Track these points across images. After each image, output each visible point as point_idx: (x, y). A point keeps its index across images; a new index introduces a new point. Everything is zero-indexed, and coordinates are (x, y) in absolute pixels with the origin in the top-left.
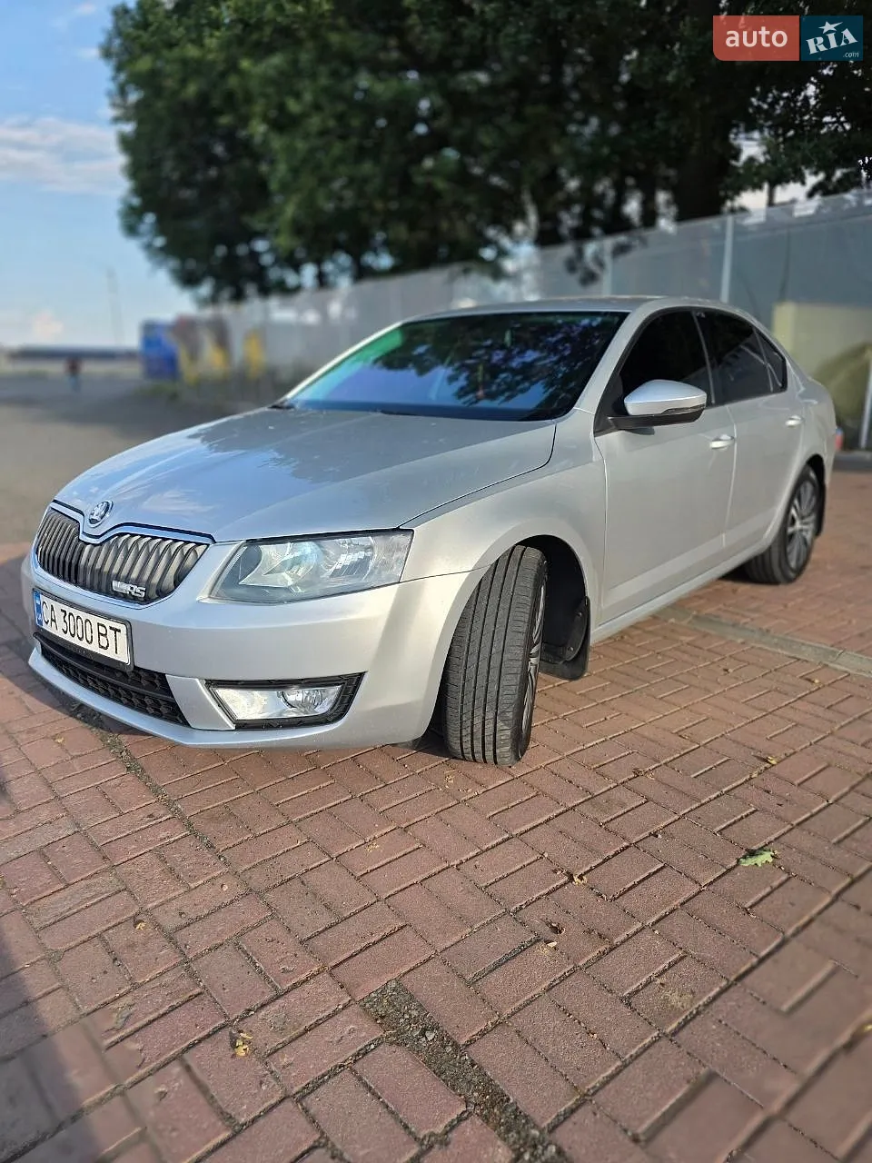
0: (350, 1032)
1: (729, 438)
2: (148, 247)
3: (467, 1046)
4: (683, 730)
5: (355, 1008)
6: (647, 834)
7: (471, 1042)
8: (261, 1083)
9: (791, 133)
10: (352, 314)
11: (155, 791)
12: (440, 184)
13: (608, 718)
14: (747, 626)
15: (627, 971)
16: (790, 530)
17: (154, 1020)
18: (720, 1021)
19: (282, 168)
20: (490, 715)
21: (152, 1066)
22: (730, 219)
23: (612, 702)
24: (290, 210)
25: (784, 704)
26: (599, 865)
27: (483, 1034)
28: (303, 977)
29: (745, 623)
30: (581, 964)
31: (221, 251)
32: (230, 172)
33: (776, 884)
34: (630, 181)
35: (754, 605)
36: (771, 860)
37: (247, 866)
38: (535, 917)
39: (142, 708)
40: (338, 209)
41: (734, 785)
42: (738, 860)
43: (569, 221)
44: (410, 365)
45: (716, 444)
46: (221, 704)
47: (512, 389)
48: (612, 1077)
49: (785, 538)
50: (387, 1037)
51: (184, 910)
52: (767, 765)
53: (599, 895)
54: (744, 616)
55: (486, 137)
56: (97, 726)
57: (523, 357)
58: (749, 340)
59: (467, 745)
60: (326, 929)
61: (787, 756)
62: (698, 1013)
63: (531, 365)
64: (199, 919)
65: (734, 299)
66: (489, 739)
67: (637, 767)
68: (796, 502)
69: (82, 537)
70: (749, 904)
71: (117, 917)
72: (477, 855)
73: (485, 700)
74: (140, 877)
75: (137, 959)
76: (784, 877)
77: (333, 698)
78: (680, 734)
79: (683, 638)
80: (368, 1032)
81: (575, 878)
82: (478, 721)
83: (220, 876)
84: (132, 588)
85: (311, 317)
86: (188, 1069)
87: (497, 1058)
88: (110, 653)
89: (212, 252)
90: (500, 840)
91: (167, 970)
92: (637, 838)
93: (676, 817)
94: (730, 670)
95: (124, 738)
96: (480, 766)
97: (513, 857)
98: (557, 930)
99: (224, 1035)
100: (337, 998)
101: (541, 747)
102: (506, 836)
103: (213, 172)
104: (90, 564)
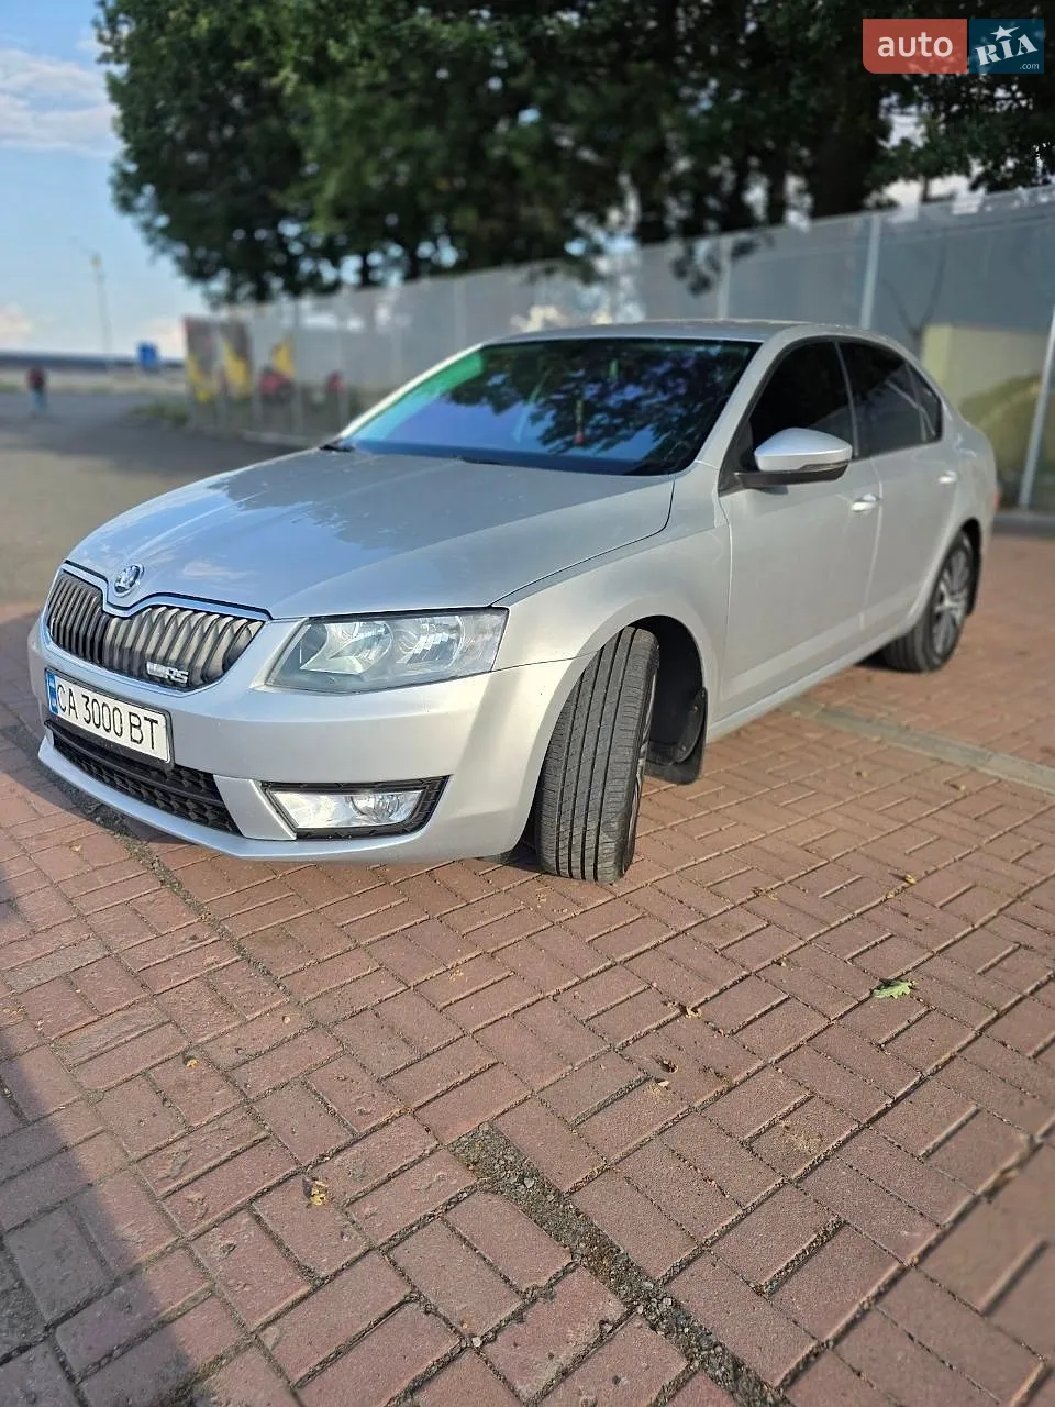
0: (439, 1180)
1: (874, 499)
2: (147, 227)
3: (571, 1193)
4: (809, 843)
5: (444, 1153)
6: (768, 962)
7: (576, 1189)
8: (342, 1234)
9: (955, 108)
10: (405, 321)
11: (198, 909)
12: (521, 160)
13: (723, 828)
14: (884, 721)
15: (749, 1112)
16: (938, 608)
17: (215, 1167)
18: (851, 1167)
19: (321, 133)
20: (592, 826)
21: (216, 1216)
22: (876, 218)
23: (728, 811)
24: (331, 188)
25: (924, 814)
26: (715, 996)
27: (589, 1180)
28: (383, 1119)
29: (883, 718)
30: (696, 1105)
31: (239, 234)
32: (250, 131)
33: (913, 1018)
34: (754, 162)
35: (892, 697)
36: (908, 991)
37: (311, 996)
38: (644, 1054)
39: (183, 813)
40: (389, 185)
41: (868, 906)
42: (872, 992)
43: (676, 211)
44: (484, 400)
45: (858, 506)
46: (279, 809)
47: (610, 434)
48: (732, 1226)
49: (932, 617)
50: (481, 1185)
51: (241, 1045)
52: (905, 884)
53: (715, 1029)
54: (880, 710)
55: (578, 101)
56: (120, 832)
57: (622, 393)
58: (897, 374)
59: (564, 860)
60: (406, 1066)
61: (928, 874)
62: (826, 1158)
63: (633, 405)
64: (258, 1055)
65: (879, 323)
66: (589, 853)
67: (757, 885)
68: (946, 575)
69: (107, 608)
70: (884, 1040)
71: (163, 1052)
72: (576, 984)
73: (587, 809)
74: (186, 1007)
75: (191, 1100)
76: (923, 1011)
77: (412, 805)
78: (807, 847)
79: (810, 735)
80: (461, 1179)
81: (689, 1011)
82: (578, 832)
83: (280, 1007)
84: (171, 672)
85: (355, 324)
86: (258, 1219)
87: (605, 1207)
88: (144, 749)
89: (229, 237)
90: (601, 967)
91: (226, 1113)
92: (758, 967)
93: (802, 943)
94: (864, 774)
95: (154, 846)
96: (576, 883)
97: (618, 987)
98: (668, 1068)
99: (297, 1183)
100: (421, 1143)
101: (646, 861)
102: (609, 963)
103: (228, 132)
104: (118, 640)
